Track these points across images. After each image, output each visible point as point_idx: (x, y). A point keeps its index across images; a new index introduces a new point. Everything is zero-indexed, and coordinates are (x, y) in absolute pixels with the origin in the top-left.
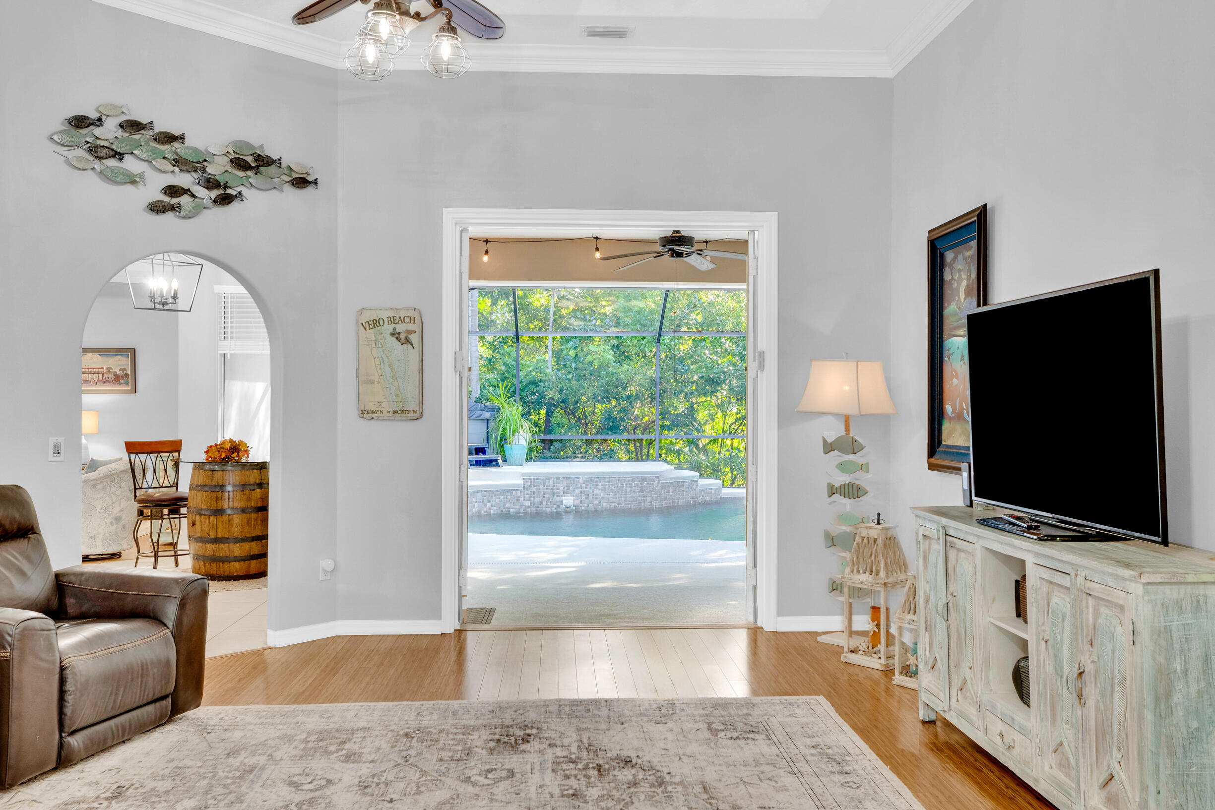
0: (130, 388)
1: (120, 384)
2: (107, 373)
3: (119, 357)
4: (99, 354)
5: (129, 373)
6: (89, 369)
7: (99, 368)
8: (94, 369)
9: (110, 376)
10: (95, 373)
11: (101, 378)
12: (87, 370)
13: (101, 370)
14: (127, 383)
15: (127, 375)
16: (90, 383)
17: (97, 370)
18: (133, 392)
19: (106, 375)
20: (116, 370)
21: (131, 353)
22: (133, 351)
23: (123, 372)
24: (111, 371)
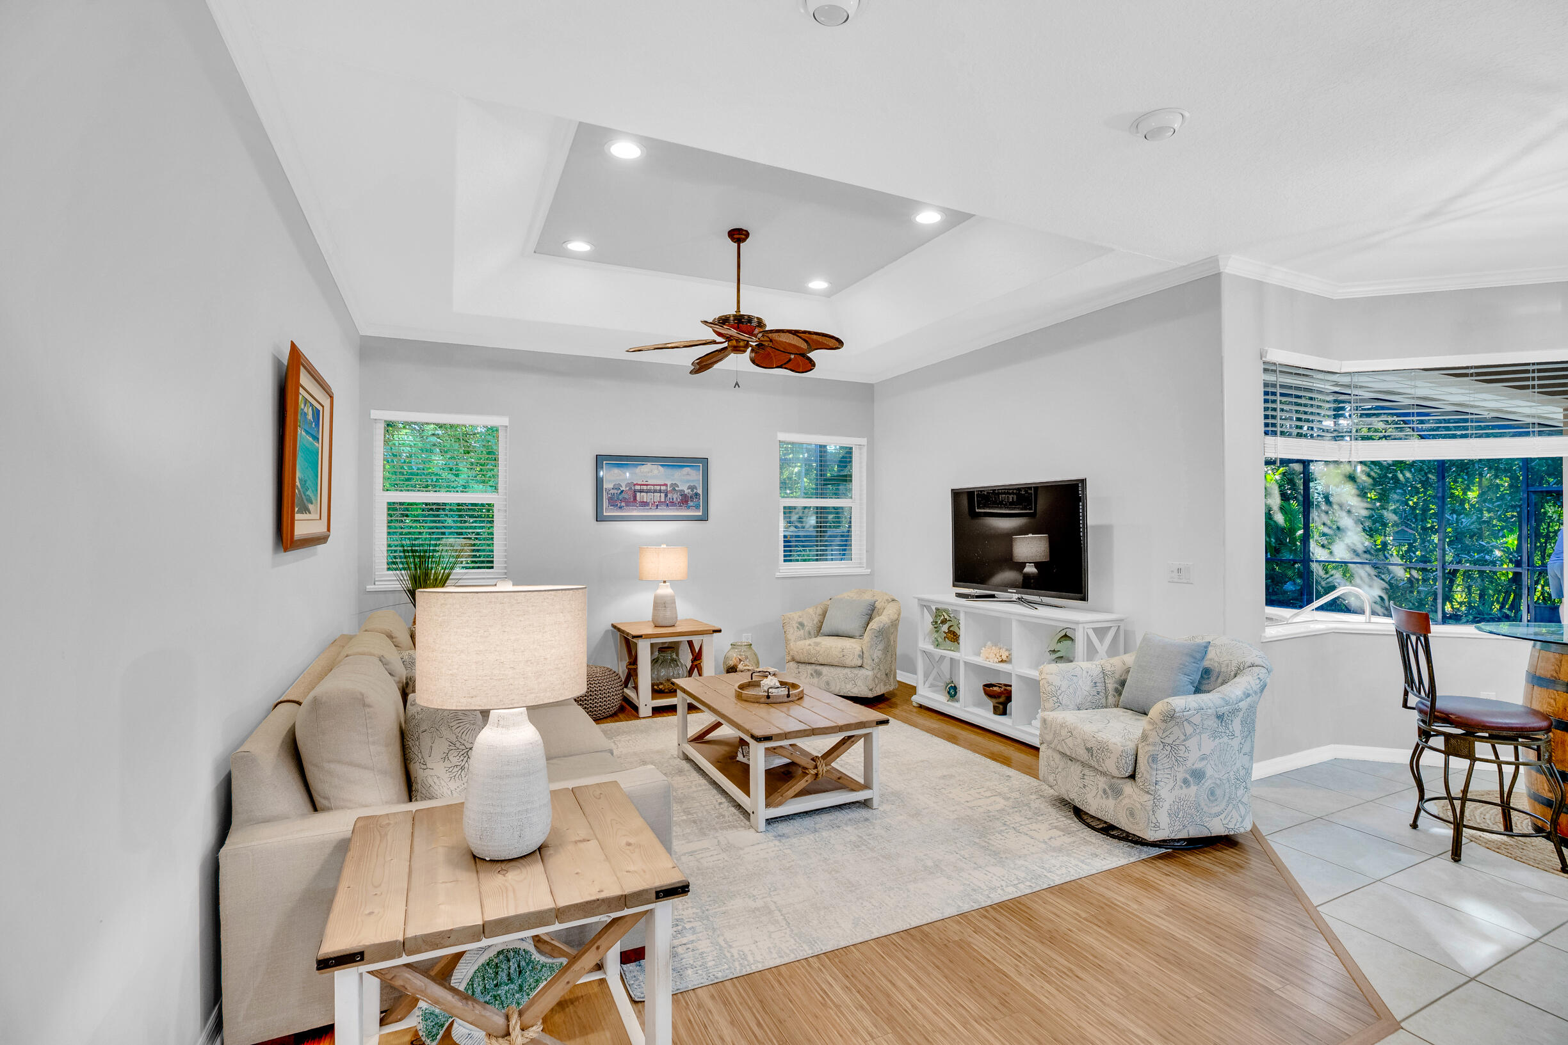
0: (701, 514)
1: (689, 508)
2: (671, 492)
3: (687, 470)
4: (661, 465)
5: (700, 491)
6: (647, 485)
7: (660, 485)
8: (654, 485)
9: (676, 497)
10: (655, 491)
11: (663, 500)
12: (645, 488)
13: (663, 488)
14: (697, 507)
15: (697, 494)
16: (648, 506)
17: (658, 488)
18: (704, 518)
19: (669, 496)
20: (684, 487)
21: (702, 463)
22: (705, 461)
23: (692, 491)
24: (677, 489)
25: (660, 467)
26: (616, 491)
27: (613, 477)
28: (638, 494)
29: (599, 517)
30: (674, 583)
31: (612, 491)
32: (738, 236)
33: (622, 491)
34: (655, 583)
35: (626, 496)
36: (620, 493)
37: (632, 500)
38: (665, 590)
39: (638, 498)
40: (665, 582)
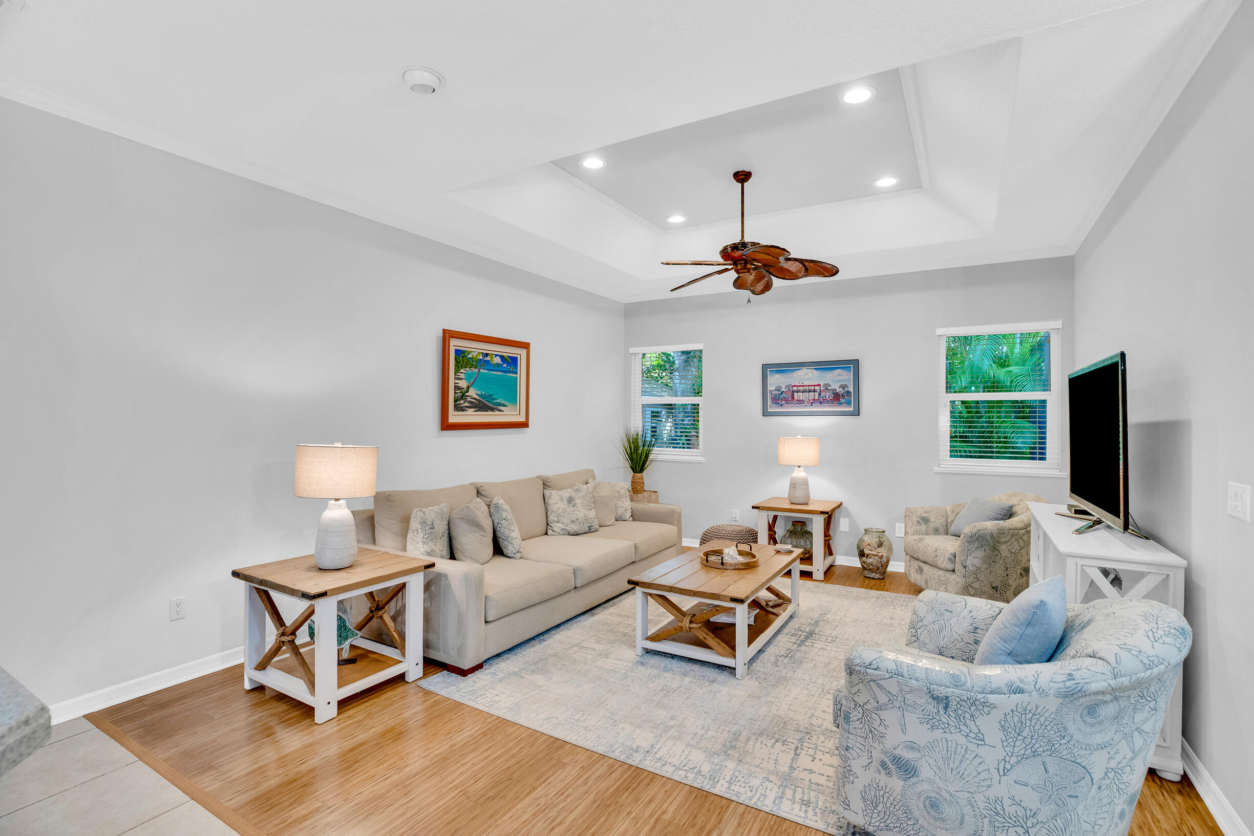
0: (852, 409)
1: (841, 404)
2: (824, 391)
3: (839, 371)
4: (815, 369)
5: (851, 389)
6: (803, 386)
7: (815, 386)
8: (809, 386)
9: (828, 395)
10: (810, 391)
11: (817, 398)
12: (801, 388)
13: (817, 388)
14: (849, 403)
15: (848, 392)
16: (804, 403)
17: (812, 388)
18: (857, 413)
19: (823, 394)
20: (836, 387)
21: (853, 365)
22: (855, 363)
23: (844, 389)
24: (829, 388)
25: (815, 371)
26: (777, 392)
27: (776, 381)
28: (796, 394)
29: (765, 414)
30: (807, 468)
31: (775, 392)
32: (742, 177)
33: (783, 392)
34: (791, 467)
35: (786, 396)
36: (781, 394)
37: (790, 399)
38: (799, 474)
39: (796, 397)
40: (799, 467)
